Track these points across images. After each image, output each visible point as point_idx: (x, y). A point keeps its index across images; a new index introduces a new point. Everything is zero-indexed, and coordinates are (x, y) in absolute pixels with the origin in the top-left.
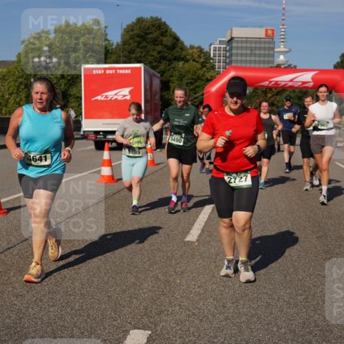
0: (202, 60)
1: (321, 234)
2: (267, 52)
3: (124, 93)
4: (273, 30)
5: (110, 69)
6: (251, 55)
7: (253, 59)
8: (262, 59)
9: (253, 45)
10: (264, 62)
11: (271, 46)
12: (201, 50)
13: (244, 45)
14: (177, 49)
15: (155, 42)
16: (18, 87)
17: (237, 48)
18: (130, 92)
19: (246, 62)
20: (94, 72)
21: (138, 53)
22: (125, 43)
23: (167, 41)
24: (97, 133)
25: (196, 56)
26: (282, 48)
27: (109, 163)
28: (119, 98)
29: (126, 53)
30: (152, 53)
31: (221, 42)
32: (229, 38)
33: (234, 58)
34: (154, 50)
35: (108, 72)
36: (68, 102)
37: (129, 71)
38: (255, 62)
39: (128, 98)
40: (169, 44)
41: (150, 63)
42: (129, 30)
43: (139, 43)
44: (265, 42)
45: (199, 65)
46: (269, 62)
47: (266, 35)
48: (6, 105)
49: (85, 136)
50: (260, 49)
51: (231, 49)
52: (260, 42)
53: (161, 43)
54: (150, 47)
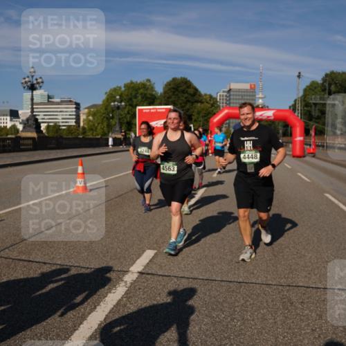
0: (212, 102)
2: (251, 98)
4: (254, 85)
5: (153, 109)
6: (242, 99)
7: (243, 101)
9: (243, 93)
11: (254, 94)
12: (211, 97)
13: (238, 93)
14: (197, 96)
15: (183, 92)
16: (103, 119)
17: (233, 95)
20: (144, 111)
22: (165, 92)
23: (191, 91)
25: (208, 100)
26: (260, 95)
28: (159, 126)
30: (181, 98)
31: (224, 92)
32: (229, 89)
34: (183, 97)
35: (152, 111)
37: (164, 110)
40: (192, 93)
42: (168, 84)
43: (174, 92)
44: (250, 92)
45: (209, 105)
47: (251, 87)
48: (96, 131)
50: (247, 95)
51: (230, 96)
52: (247, 92)
53: (187, 92)
54: (180, 95)
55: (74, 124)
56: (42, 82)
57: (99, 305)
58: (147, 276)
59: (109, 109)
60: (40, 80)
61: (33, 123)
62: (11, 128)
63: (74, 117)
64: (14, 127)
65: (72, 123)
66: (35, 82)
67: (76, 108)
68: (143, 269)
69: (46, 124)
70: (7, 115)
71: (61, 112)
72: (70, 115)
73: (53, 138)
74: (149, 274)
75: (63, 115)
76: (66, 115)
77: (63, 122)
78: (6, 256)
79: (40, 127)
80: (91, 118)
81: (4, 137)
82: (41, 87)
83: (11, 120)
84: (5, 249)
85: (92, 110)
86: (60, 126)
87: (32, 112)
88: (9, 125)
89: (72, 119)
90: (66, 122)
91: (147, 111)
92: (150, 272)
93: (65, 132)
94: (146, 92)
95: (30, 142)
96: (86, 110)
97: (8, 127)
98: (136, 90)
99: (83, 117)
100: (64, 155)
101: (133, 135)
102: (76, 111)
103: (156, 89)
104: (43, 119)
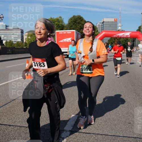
1: (133, 84)
2: (115, 26)
3: (69, 40)
4: (117, 19)
6: (110, 27)
7: (110, 28)
8: (113, 28)
9: (111, 24)
10: (114, 29)
11: (116, 24)
13: (108, 24)
15: (79, 23)
17: (105, 25)
18: (71, 39)
19: (108, 29)
20: (60, 33)
21: (74, 26)
22: (69, 24)
26: (120, 25)
28: (68, 41)
29: (70, 27)
31: (100, 23)
32: (103, 22)
33: (104, 28)
34: (79, 26)
35: (64, 33)
37: (71, 33)
38: (111, 29)
42: (71, 19)
43: (74, 23)
44: (114, 23)
46: (115, 29)
47: (115, 20)
50: (113, 25)
51: (103, 25)
52: (113, 23)
53: (81, 23)
54: (77, 25)
55: (21, 41)
56: (3, 17)
63: (20, 37)
65: (19, 40)
67: (21, 32)
68: (72, 129)
69: (5, 41)
71: (13, 34)
72: (18, 36)
73: (9, 48)
75: (14, 36)
76: (16, 36)
77: (14, 40)
79: (3, 42)
80: (29, 37)
82: (2, 20)
85: (30, 33)
86: (13, 42)
89: (19, 38)
90: (16, 40)
91: (61, 33)
93: (16, 45)
94: (59, 23)
96: (27, 33)
98: (54, 22)
99: (25, 37)
100: (16, 58)
102: (21, 34)
103: (64, 22)
104: (3, 38)
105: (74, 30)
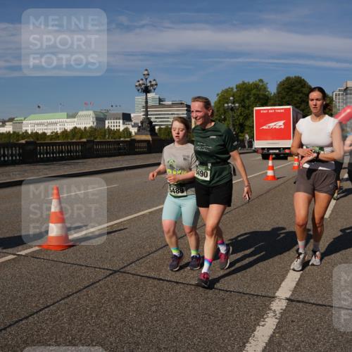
3: (280, 124)
5: (271, 109)
15: (298, 91)
17: (350, 94)
18: (284, 124)
20: (262, 112)
21: (287, 98)
22: (279, 93)
24: (263, 149)
27: (272, 168)
28: (277, 127)
29: (280, 99)
30: (296, 98)
31: (340, 90)
32: (345, 88)
33: (349, 100)
34: (297, 96)
35: (270, 111)
36: (244, 129)
37: (283, 111)
39: (283, 127)
41: (295, 104)
42: (282, 84)
43: (288, 92)
49: (256, 151)
51: (346, 94)
53: (302, 92)
54: (294, 95)
56: (156, 85)
57: (247, 342)
58: (298, 304)
59: (222, 111)
60: (154, 83)
61: (147, 125)
62: (123, 130)
64: (126, 130)
66: (149, 84)
67: (187, 110)
68: (291, 295)
69: (158, 127)
70: (119, 119)
71: (172, 114)
74: (299, 302)
78: (133, 272)
79: (155, 129)
81: (117, 140)
82: (155, 89)
83: (124, 124)
84: (131, 264)
87: (147, 114)
88: (122, 128)
91: (265, 112)
92: (300, 299)
94: (258, 93)
95: (145, 144)
97: (121, 130)
98: (249, 91)
101: (247, 137)
102: (186, 114)
103: (269, 90)
104: (155, 122)
105: (289, 105)
